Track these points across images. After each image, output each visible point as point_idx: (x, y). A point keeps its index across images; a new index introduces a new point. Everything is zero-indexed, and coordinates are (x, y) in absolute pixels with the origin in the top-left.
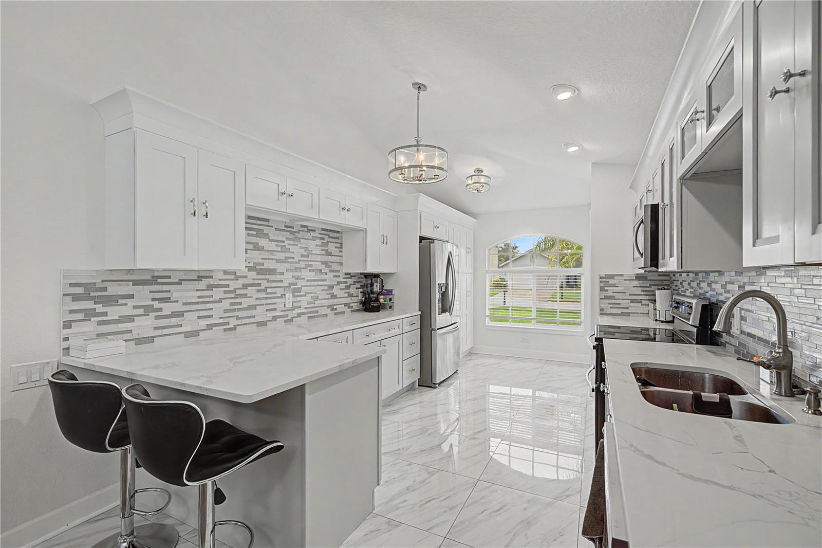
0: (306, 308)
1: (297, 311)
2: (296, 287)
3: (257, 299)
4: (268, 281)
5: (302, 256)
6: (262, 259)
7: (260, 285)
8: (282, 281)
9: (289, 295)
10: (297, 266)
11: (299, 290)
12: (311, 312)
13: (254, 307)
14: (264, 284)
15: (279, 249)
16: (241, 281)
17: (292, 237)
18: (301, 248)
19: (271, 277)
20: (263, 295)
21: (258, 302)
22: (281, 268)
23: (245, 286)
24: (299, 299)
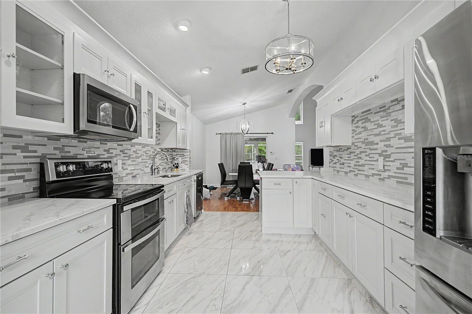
0: (394, 173)
1: (387, 174)
2: (386, 153)
3: (365, 160)
4: (371, 150)
5: (392, 127)
6: (367, 135)
7: (366, 152)
8: (377, 149)
9: (381, 159)
10: (388, 136)
11: (389, 156)
12: (400, 178)
13: (363, 165)
14: (369, 152)
15: (376, 126)
16: (360, 150)
17: (385, 114)
18: (391, 121)
19: (372, 147)
20: (368, 158)
21: (366, 163)
22: (376, 139)
23: (361, 152)
24: (389, 164)
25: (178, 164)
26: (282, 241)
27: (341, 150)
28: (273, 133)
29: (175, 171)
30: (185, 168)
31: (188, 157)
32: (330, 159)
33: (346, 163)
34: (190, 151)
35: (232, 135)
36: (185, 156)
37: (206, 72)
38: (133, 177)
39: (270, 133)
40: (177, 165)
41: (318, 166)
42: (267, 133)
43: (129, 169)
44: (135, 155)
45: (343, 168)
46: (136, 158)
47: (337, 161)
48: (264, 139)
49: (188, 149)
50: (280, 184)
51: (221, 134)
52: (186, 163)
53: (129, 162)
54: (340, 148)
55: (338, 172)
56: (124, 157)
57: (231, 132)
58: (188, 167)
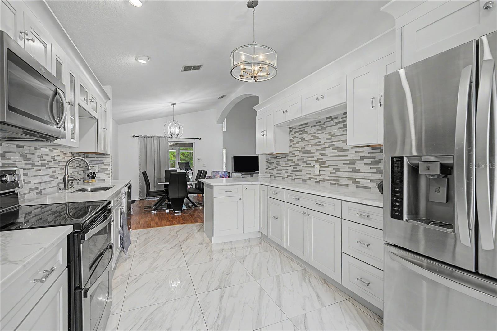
0: (329, 176)
1: (322, 177)
2: (322, 161)
3: (302, 167)
4: (308, 157)
5: (327, 139)
6: (305, 145)
7: (303, 159)
8: (313, 157)
9: (317, 166)
10: (323, 146)
11: (324, 163)
12: (334, 180)
13: (300, 171)
14: (306, 159)
15: (313, 138)
16: (297, 158)
17: (320, 128)
18: (326, 134)
19: (308, 155)
20: (305, 165)
21: (303, 168)
22: (313, 149)
23: (298, 160)
24: (323, 169)
25: (94, 173)
26: (235, 248)
27: (278, 158)
28: (201, 139)
29: (90, 183)
30: (104, 179)
31: (109, 165)
32: (267, 166)
33: (283, 169)
34: (111, 157)
35: (154, 138)
36: (105, 163)
37: (142, 61)
38: (38, 193)
39: (197, 139)
40: (93, 175)
41: (240, 172)
42: (195, 139)
43: (33, 182)
44: (40, 162)
45: (281, 174)
46: (42, 166)
47: (275, 167)
48: (191, 145)
49: (109, 155)
50: (231, 191)
51: (139, 136)
52: (106, 172)
53: (32, 172)
54: (278, 155)
55: (275, 177)
56: (26, 164)
57: (153, 135)
58: (109, 177)
